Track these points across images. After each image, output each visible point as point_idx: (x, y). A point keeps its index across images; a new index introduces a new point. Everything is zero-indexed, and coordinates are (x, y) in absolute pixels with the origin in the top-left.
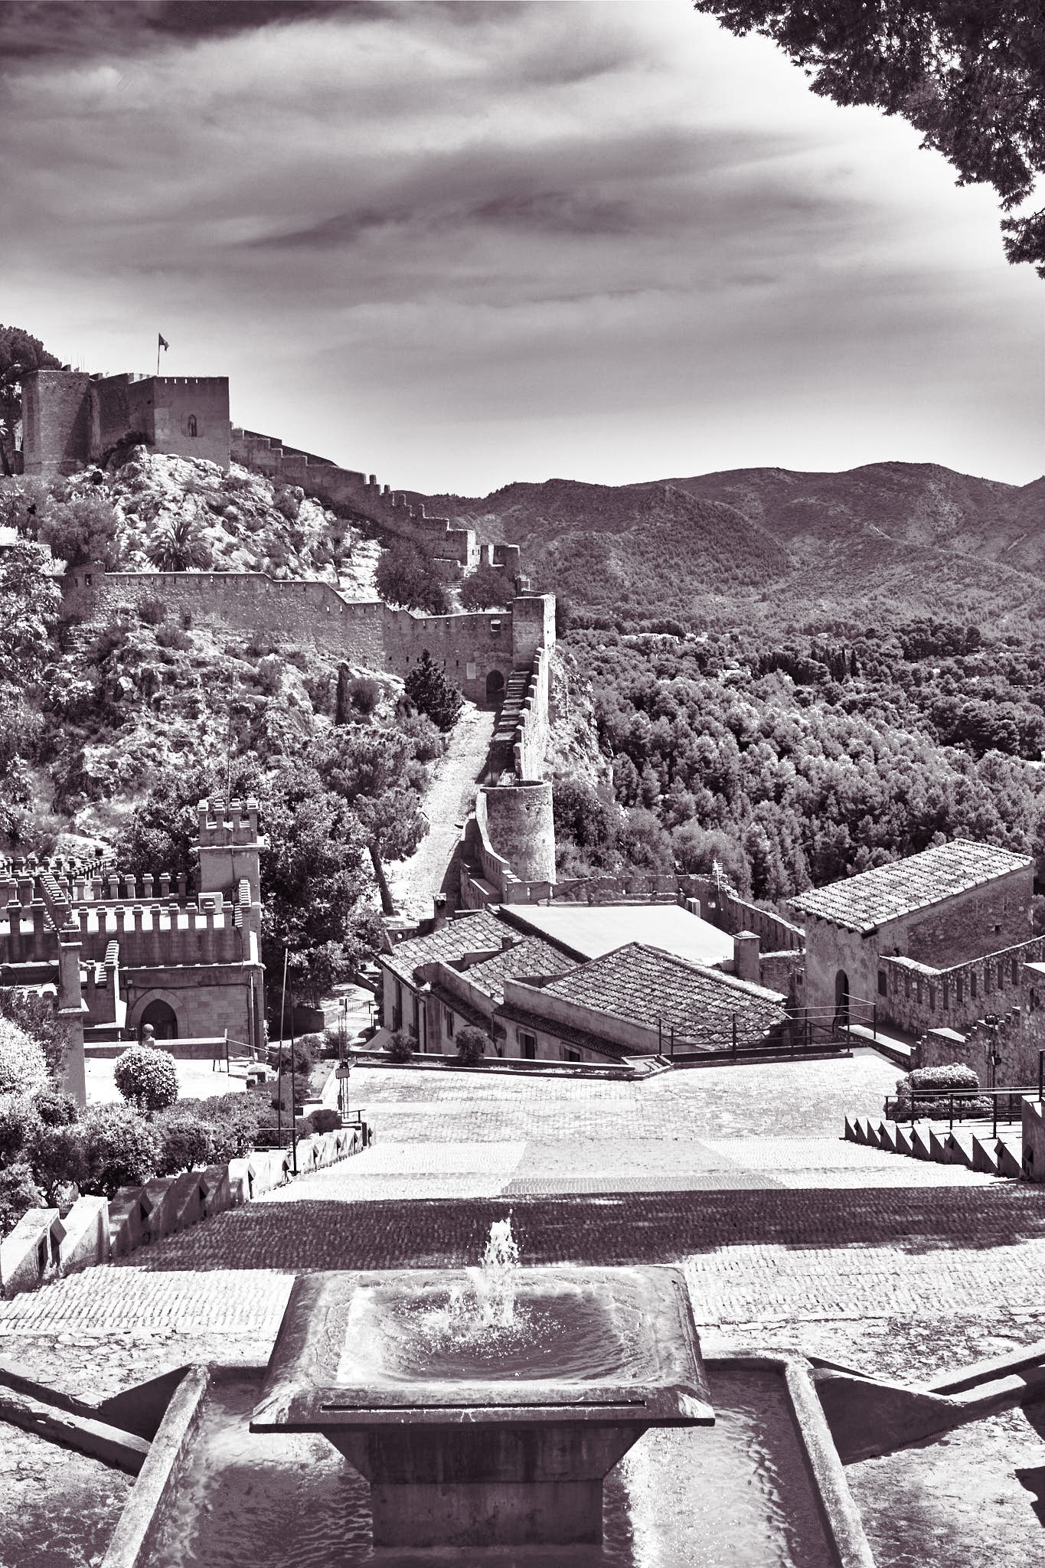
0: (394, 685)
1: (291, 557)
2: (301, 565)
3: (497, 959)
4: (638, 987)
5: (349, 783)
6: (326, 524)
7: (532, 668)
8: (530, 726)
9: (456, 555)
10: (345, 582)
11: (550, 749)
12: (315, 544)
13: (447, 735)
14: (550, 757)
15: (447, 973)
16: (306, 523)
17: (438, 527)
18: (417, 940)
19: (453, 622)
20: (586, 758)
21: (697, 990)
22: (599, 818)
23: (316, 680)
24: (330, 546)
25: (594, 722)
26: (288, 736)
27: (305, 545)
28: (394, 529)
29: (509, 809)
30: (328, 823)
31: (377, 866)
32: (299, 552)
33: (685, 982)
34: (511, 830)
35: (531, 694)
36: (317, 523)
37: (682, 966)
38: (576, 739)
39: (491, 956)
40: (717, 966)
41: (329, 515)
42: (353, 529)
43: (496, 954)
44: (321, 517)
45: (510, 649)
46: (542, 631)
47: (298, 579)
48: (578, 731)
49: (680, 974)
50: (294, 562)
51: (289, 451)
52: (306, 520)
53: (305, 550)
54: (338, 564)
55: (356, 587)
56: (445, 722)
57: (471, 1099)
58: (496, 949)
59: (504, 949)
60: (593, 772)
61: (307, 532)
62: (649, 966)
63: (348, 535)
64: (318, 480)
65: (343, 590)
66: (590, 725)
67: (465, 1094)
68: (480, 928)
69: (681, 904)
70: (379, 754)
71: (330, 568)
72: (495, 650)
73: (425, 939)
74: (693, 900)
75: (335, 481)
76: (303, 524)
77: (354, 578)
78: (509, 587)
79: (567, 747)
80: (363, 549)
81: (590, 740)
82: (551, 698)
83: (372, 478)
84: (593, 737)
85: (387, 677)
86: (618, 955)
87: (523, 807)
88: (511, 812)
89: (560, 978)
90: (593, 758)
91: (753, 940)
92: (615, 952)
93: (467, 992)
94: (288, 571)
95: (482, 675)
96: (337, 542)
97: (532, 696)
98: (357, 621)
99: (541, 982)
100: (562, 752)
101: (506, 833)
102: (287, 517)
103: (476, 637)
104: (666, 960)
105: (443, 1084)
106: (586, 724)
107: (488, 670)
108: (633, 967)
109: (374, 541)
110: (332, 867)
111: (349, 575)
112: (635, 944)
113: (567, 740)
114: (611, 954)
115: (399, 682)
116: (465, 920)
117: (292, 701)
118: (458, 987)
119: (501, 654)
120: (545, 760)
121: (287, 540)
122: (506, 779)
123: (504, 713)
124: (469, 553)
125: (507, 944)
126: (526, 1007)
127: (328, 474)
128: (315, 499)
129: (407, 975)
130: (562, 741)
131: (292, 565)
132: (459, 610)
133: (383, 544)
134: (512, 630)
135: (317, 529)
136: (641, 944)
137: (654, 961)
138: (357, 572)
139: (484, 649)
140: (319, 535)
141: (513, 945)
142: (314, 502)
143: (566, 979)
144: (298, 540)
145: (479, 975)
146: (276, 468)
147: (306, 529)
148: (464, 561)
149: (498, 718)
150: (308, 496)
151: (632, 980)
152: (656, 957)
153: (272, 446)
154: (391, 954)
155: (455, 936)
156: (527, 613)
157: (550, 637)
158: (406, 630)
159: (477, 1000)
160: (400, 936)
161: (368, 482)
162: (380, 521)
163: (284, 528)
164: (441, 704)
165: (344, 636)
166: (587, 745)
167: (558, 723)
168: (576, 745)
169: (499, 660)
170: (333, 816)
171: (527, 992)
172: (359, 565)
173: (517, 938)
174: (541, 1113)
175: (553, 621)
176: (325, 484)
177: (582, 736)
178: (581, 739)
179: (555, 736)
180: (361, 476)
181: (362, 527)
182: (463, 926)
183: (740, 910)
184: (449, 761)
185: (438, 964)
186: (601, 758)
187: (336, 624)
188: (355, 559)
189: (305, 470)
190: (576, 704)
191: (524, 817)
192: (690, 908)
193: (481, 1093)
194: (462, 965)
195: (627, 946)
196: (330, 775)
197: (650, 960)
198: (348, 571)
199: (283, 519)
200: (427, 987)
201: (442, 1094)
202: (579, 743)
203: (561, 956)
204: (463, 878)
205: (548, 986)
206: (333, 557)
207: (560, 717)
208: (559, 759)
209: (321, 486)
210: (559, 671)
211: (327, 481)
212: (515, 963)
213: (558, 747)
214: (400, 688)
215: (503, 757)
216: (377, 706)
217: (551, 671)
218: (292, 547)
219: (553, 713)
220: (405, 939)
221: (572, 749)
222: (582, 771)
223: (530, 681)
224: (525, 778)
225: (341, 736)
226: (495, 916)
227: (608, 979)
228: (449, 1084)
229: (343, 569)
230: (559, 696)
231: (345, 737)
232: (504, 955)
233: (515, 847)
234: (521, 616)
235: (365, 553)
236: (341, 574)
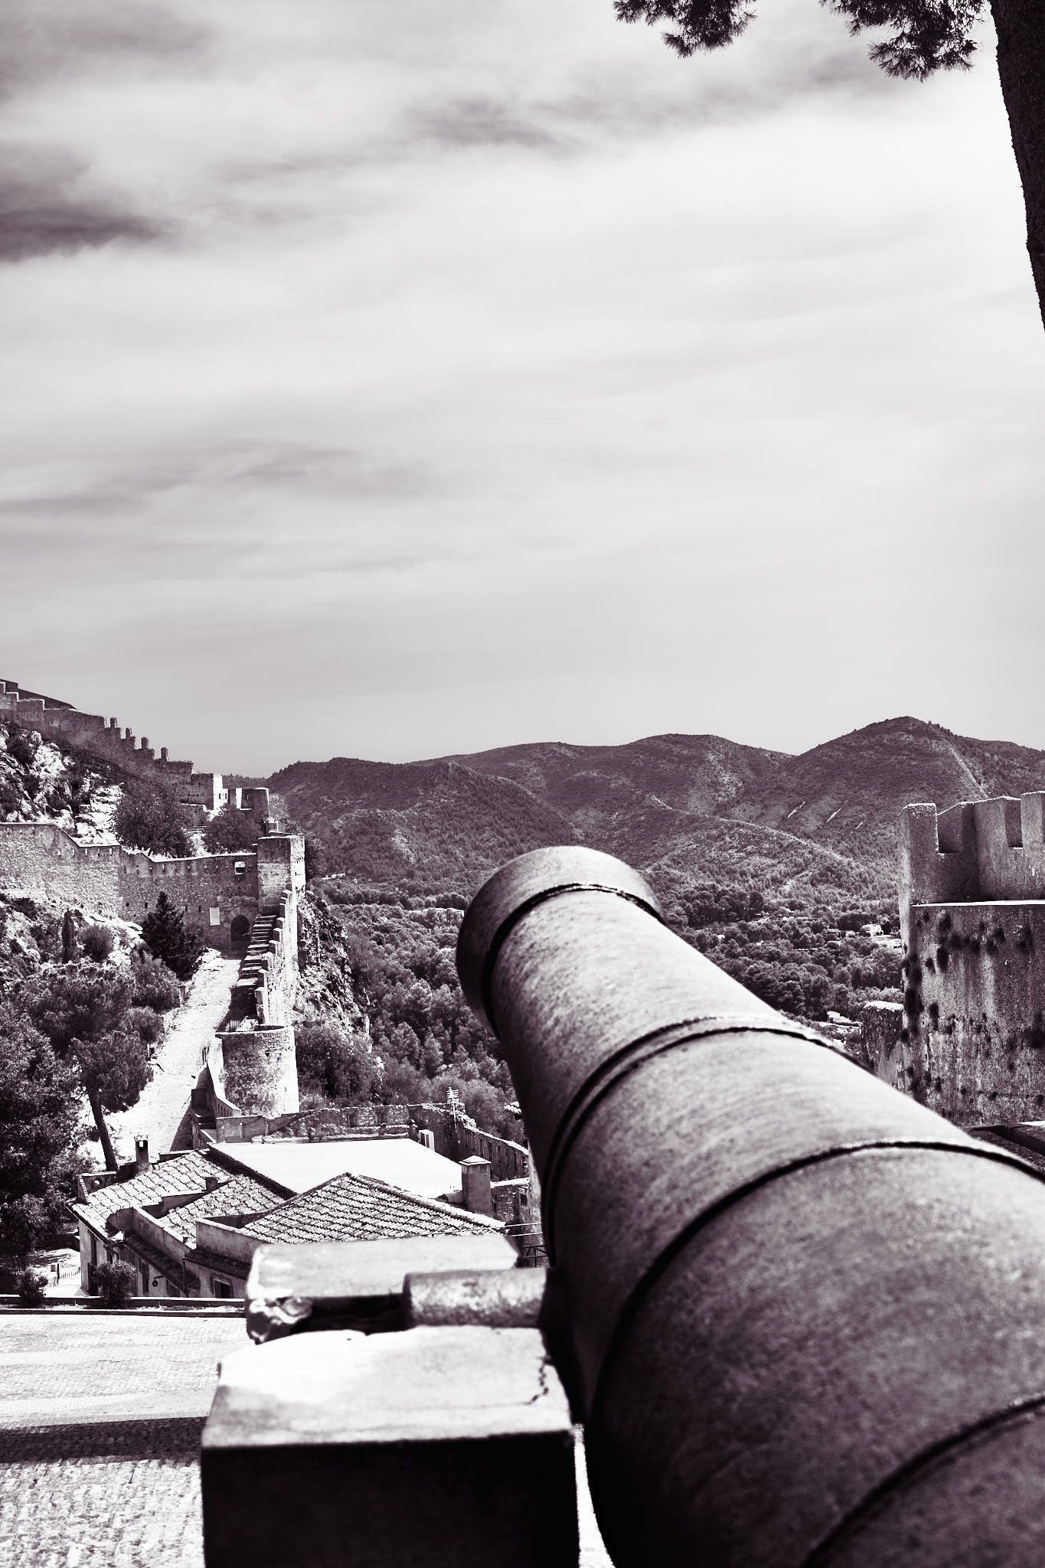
0: (132, 934)
1: (24, 802)
2: (34, 811)
3: (200, 1202)
4: (348, 1222)
5: (63, 1027)
6: (64, 769)
7: (279, 911)
8: (275, 972)
9: (202, 799)
10: (82, 828)
11: (300, 997)
12: (51, 789)
13: (188, 984)
14: (299, 1006)
15: (142, 1220)
16: (43, 769)
17: (181, 771)
18: (116, 1187)
19: (194, 865)
20: (339, 1007)
21: (413, 1221)
22: (351, 1068)
23: (45, 926)
24: (68, 791)
25: (348, 969)
26: (8, 984)
27: (40, 790)
28: (136, 773)
29: (246, 1056)
30: (25, 1062)
31: (98, 1118)
32: (33, 797)
33: (400, 1213)
34: (249, 1078)
35: (276, 937)
36: (55, 768)
37: (397, 1196)
38: (328, 986)
39: (193, 1198)
40: (443, 1198)
41: (67, 760)
42: (93, 774)
43: (199, 1196)
44: (59, 762)
45: (255, 890)
46: (289, 872)
47: (29, 822)
48: (330, 978)
49: (395, 1205)
50: (26, 807)
51: (24, 694)
52: (43, 765)
53: (40, 795)
54: (76, 810)
55: (94, 833)
56: (186, 970)
57: (102, 1346)
58: (200, 1191)
59: (208, 1191)
60: (347, 1021)
61: (42, 777)
62: (361, 1198)
63: (87, 781)
64: (56, 724)
65: (80, 836)
66: (343, 971)
67: (97, 1340)
68: (186, 1170)
69: (414, 1138)
70: (95, 993)
71: (67, 814)
72: (240, 894)
73: (125, 1185)
74: (426, 1132)
75: (74, 725)
76: (38, 770)
77: (93, 824)
78: (255, 827)
79: (319, 995)
80: (103, 795)
81: (344, 987)
82: (300, 944)
83: (113, 721)
84: (346, 984)
85: (124, 925)
86: (327, 1188)
87: (262, 1053)
88: (249, 1059)
89: (261, 1216)
90: (347, 1007)
91: (483, 1166)
92: (325, 1185)
93: (161, 1239)
94: (20, 817)
95: (227, 920)
96: (76, 786)
97: (277, 939)
98: (91, 866)
99: (240, 1221)
100: (313, 1000)
101: (245, 1082)
102: (20, 761)
103: (219, 881)
104: (381, 1190)
105: (73, 1329)
106: (339, 971)
107: (233, 915)
108: (343, 1200)
109: (115, 787)
110: (27, 1111)
111: (87, 821)
112: (348, 1175)
113: (319, 987)
114: (319, 1188)
115: (136, 930)
116: (171, 1162)
117: (15, 948)
118: (152, 1234)
119: (247, 898)
120: (295, 1008)
121: (20, 785)
122: (246, 1026)
123: (248, 958)
124: (216, 797)
125: (212, 1184)
126: (220, 1250)
127: (66, 718)
128: (54, 745)
129: (99, 1224)
130: (313, 989)
131: (24, 810)
132: (202, 853)
133: (124, 788)
134: (258, 872)
135: (54, 774)
136: (354, 1175)
137: (368, 1192)
138: (96, 818)
139: (228, 893)
140: (56, 780)
141: (218, 1186)
142: (51, 747)
143: (268, 1217)
144: (33, 785)
145: (178, 1220)
146: (12, 711)
147: (42, 774)
148: (210, 806)
149: (242, 965)
150: (46, 741)
151: (342, 1214)
152: (371, 1187)
153: (8, 689)
154: (86, 1203)
155: (157, 1180)
156: (273, 853)
157: (299, 880)
158: (144, 874)
159: (171, 1247)
160: (97, 1182)
161: (108, 725)
162: (121, 765)
163: (18, 772)
164: (180, 950)
165: (77, 882)
166: (340, 994)
167: (309, 970)
168: (328, 993)
169: (244, 904)
170: (31, 1055)
171: (220, 1234)
172: (98, 811)
173: (222, 1176)
174: (184, 1359)
175: (302, 864)
176: (64, 728)
177: (334, 983)
178: (333, 985)
179: (305, 984)
180: (101, 720)
181: (103, 772)
182: (167, 1169)
183: (477, 1141)
184: (189, 1011)
185: (132, 1210)
186: (356, 1008)
187: (68, 869)
188: (95, 805)
189: (42, 714)
190: (328, 950)
191: (264, 1064)
192: (423, 1141)
193: (117, 1338)
194: (159, 1210)
195: (340, 1177)
196: (42, 1018)
197: (363, 1191)
198: (86, 817)
199: (17, 764)
200: (120, 1236)
201: (69, 1342)
202: (331, 991)
203: (270, 1194)
204: (194, 1130)
205: (247, 1226)
206: (70, 803)
207: (311, 964)
208: (310, 1008)
209: (59, 729)
210: (309, 916)
211: (65, 725)
212: (219, 1205)
213: (308, 995)
214: (135, 936)
215: (245, 1003)
216: (111, 955)
217: (299, 915)
218: (26, 792)
219: (303, 960)
220: (103, 1185)
221: (324, 998)
222: (335, 1020)
223: (276, 924)
224: (267, 1023)
225: (55, 975)
226: (204, 1156)
227: (316, 1215)
228: (81, 1330)
229: (80, 815)
230: (309, 942)
231: (60, 977)
232: (207, 1197)
233: (252, 1096)
234: (266, 857)
235: (106, 798)
236: (79, 820)
